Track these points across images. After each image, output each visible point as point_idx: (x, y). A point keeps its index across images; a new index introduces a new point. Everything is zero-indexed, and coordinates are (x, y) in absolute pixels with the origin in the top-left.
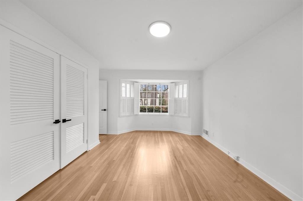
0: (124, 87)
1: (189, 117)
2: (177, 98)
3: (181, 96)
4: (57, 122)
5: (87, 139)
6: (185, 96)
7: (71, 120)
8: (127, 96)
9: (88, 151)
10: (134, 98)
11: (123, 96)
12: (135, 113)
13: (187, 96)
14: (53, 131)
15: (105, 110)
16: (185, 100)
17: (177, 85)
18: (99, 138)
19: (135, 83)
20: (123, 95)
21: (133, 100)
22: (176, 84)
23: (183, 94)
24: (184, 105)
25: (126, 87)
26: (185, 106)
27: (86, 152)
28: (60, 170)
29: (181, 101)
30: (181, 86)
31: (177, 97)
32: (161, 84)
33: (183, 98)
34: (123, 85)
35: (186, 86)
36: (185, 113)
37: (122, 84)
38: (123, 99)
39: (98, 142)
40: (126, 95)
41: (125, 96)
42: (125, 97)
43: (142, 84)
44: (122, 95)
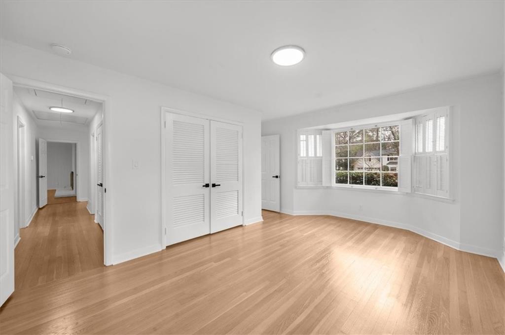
0: (303, 141)
1: (454, 201)
2: (421, 153)
3: (429, 149)
4: (207, 186)
5: (242, 210)
6: (441, 146)
7: (219, 185)
8: (310, 155)
9: (244, 225)
10: (322, 157)
11: (302, 155)
12: (325, 183)
13: (446, 147)
14: (204, 194)
15: (277, 177)
16: (441, 157)
17: (420, 123)
18: (261, 213)
19: (323, 132)
20: (303, 153)
21: (319, 162)
22: (416, 120)
23: (434, 142)
24: (439, 170)
25: (307, 141)
26: (441, 171)
27: (241, 226)
28: (210, 235)
29: (430, 160)
30: (430, 124)
31: (421, 150)
32: (378, 125)
33: (437, 152)
34: (303, 137)
35: (442, 122)
36: (441, 189)
37: (300, 138)
38: (303, 160)
39: (259, 219)
40: (307, 153)
41: (305, 155)
42: (305, 157)
43: (337, 131)
44: (300, 155)
